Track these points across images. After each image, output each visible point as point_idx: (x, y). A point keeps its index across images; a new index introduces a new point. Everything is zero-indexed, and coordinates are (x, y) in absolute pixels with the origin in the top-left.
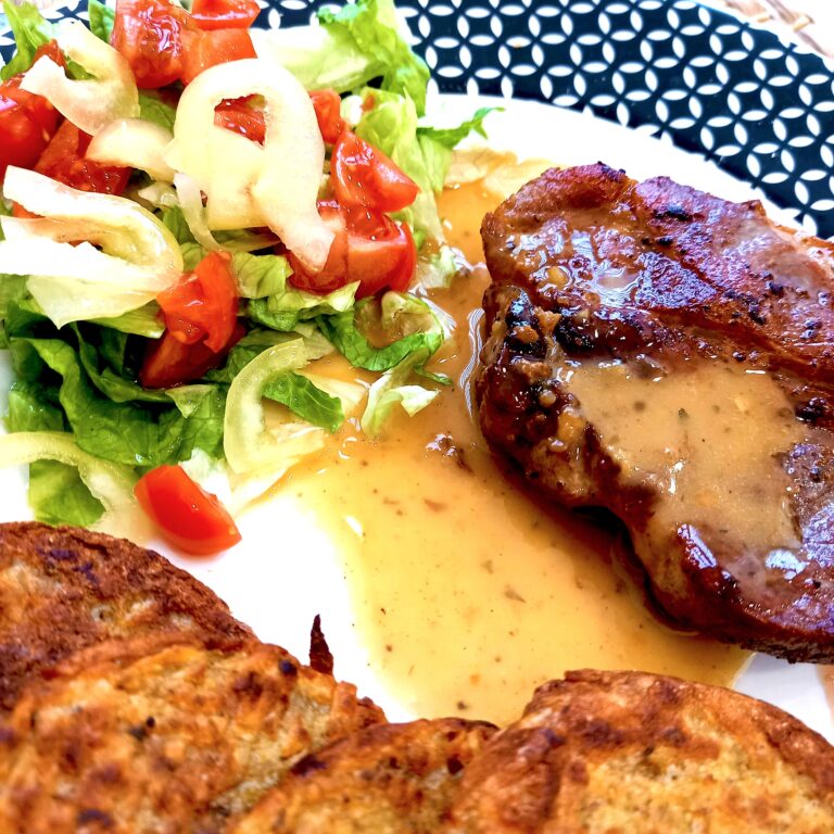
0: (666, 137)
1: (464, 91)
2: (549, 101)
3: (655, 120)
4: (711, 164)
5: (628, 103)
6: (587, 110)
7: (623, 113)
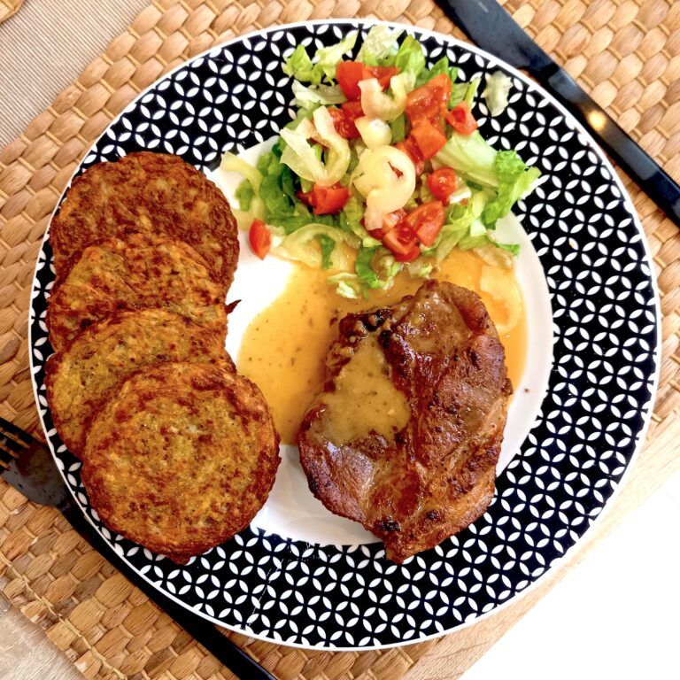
0: (557, 339)
1: (528, 233)
2: (547, 275)
3: (563, 330)
4: (552, 366)
5: (567, 313)
6: (552, 295)
7: (560, 312)
